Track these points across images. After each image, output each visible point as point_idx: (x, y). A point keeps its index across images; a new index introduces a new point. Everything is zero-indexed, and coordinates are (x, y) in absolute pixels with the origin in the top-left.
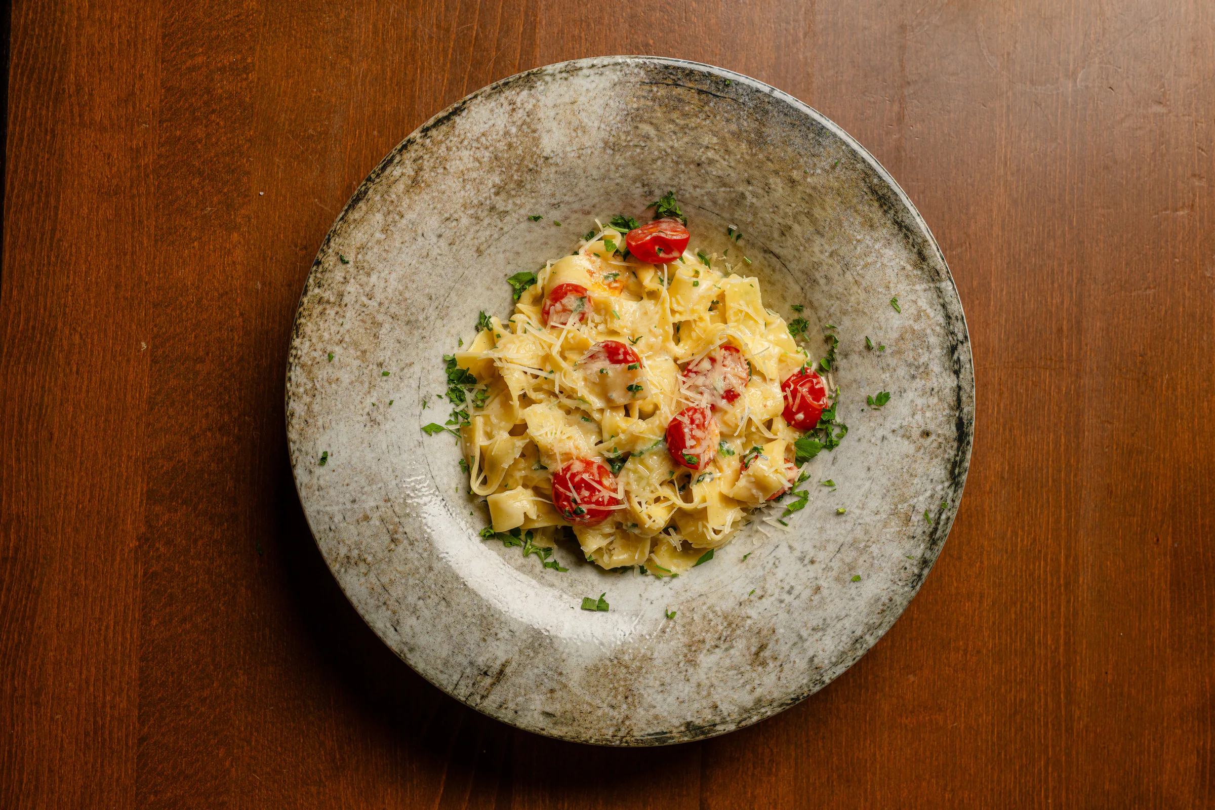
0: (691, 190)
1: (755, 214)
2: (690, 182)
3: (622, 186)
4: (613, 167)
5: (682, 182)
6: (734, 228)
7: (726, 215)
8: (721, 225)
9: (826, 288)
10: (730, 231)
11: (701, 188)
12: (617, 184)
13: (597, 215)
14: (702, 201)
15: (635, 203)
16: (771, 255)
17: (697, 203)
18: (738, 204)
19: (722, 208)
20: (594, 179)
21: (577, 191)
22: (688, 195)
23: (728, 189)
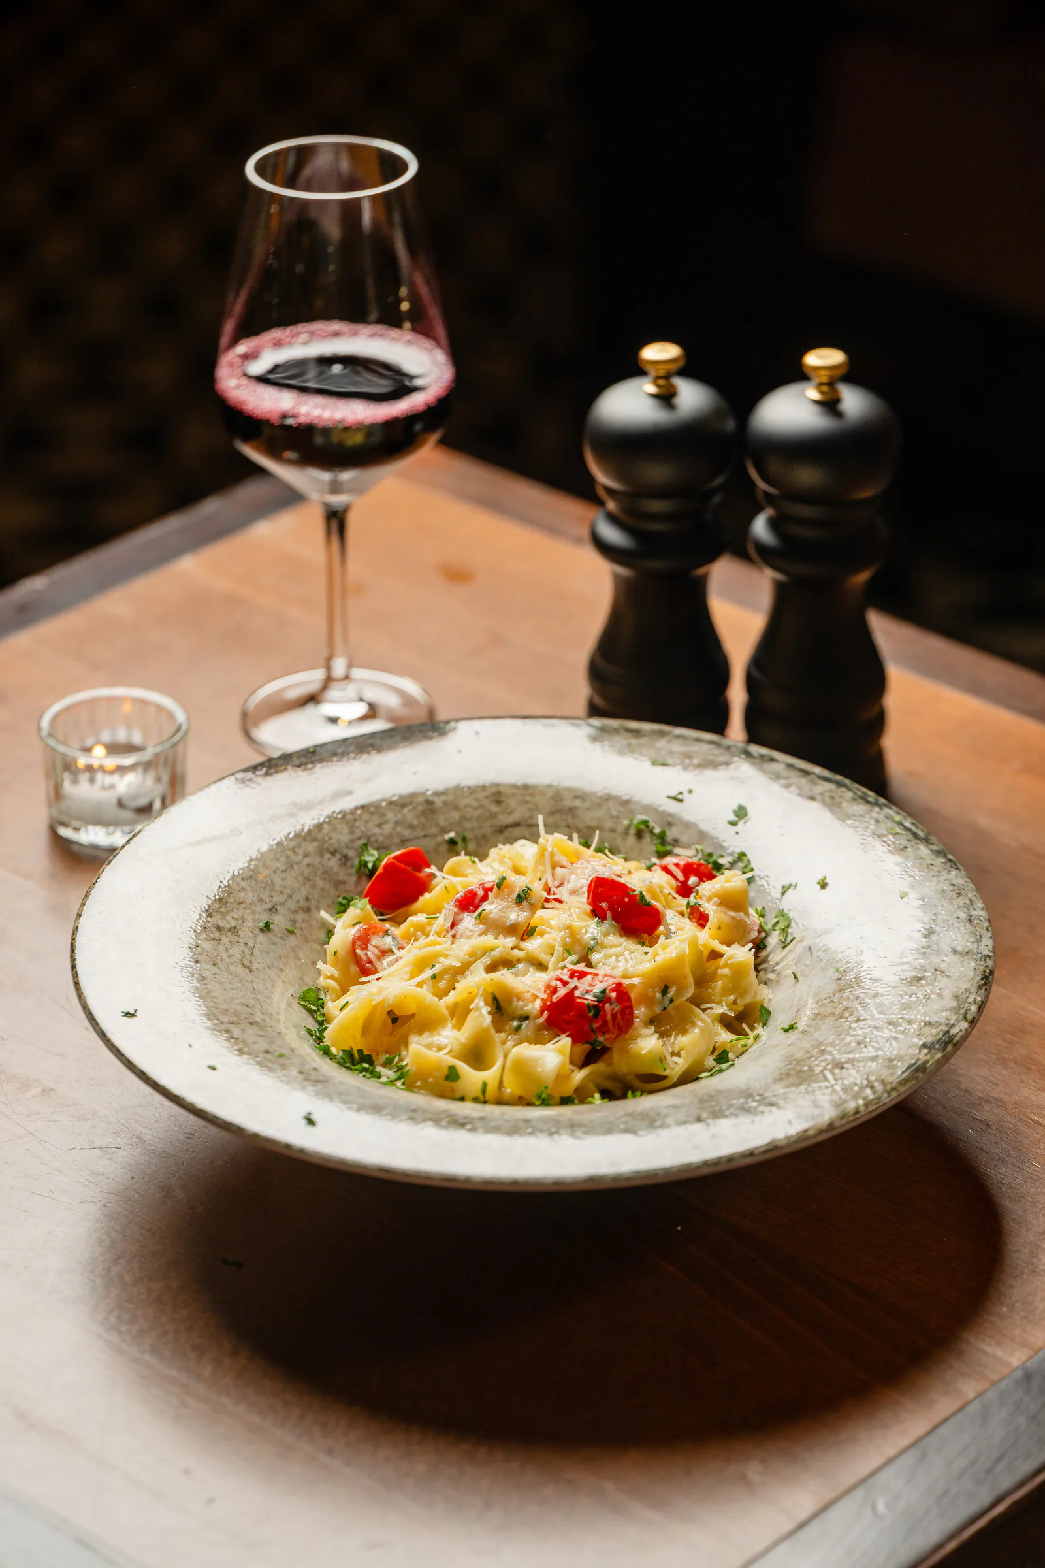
0: (377, 830)
1: (457, 808)
2: (371, 825)
3: (314, 865)
4: (290, 853)
5: (363, 829)
6: (452, 835)
7: (434, 830)
8: (439, 845)
9: (587, 804)
10: (452, 842)
11: (386, 822)
12: (308, 865)
13: (319, 909)
14: (398, 834)
15: (341, 877)
16: (510, 829)
17: (396, 840)
18: (433, 812)
19: (423, 827)
20: (283, 871)
21: (278, 888)
22: (381, 839)
23: (410, 807)
